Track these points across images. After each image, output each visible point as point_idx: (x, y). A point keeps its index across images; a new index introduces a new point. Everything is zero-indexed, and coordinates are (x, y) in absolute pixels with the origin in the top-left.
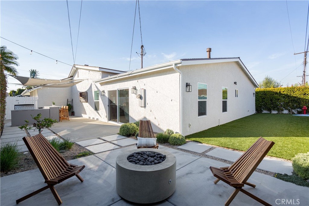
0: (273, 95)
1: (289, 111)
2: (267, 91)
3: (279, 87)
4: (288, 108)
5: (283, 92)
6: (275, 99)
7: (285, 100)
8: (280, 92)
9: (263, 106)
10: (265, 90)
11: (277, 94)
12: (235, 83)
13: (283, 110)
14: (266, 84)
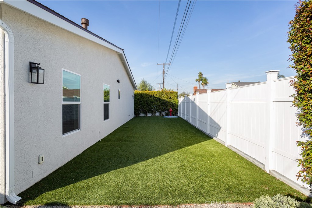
0: (149, 98)
1: (160, 114)
2: (144, 94)
3: (153, 91)
4: (160, 110)
5: (156, 95)
6: (150, 102)
7: (157, 103)
8: (154, 95)
9: (140, 109)
10: (142, 93)
11: (152, 97)
12: (118, 81)
13: (155, 113)
14: (143, 86)
